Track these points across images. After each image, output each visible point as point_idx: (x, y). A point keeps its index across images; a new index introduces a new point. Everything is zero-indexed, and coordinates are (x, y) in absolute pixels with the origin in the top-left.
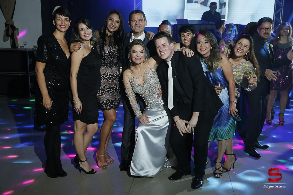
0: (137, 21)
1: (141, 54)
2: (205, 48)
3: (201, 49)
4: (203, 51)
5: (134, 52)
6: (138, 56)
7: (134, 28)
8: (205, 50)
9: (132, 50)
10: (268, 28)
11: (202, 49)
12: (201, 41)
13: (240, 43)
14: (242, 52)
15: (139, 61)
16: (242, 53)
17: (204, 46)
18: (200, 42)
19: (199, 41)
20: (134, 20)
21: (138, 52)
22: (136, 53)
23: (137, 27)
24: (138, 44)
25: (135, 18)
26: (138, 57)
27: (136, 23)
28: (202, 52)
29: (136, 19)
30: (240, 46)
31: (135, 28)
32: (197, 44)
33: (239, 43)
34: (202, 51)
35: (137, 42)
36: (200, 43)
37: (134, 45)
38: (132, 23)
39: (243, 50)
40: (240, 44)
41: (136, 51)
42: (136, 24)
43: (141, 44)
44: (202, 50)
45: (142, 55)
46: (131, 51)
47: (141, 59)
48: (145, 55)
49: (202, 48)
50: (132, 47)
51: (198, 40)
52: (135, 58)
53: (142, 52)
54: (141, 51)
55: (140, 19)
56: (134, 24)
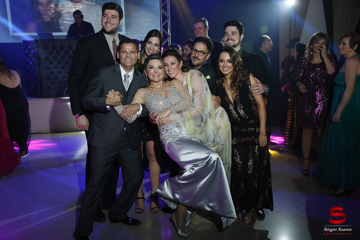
0: (128, 52)
6: (156, 72)
7: (124, 61)
9: (148, 66)
10: (199, 51)
15: (157, 78)
20: (124, 51)
21: (156, 68)
22: (154, 69)
23: (128, 60)
24: (156, 58)
25: (125, 49)
27: (127, 55)
29: (127, 50)
31: (126, 61)
35: (154, 56)
38: (121, 54)
42: (126, 57)
45: (161, 71)
47: (159, 75)
48: (164, 71)
50: (149, 62)
52: (153, 74)
53: (161, 68)
54: (159, 66)
55: (132, 51)
56: (123, 56)
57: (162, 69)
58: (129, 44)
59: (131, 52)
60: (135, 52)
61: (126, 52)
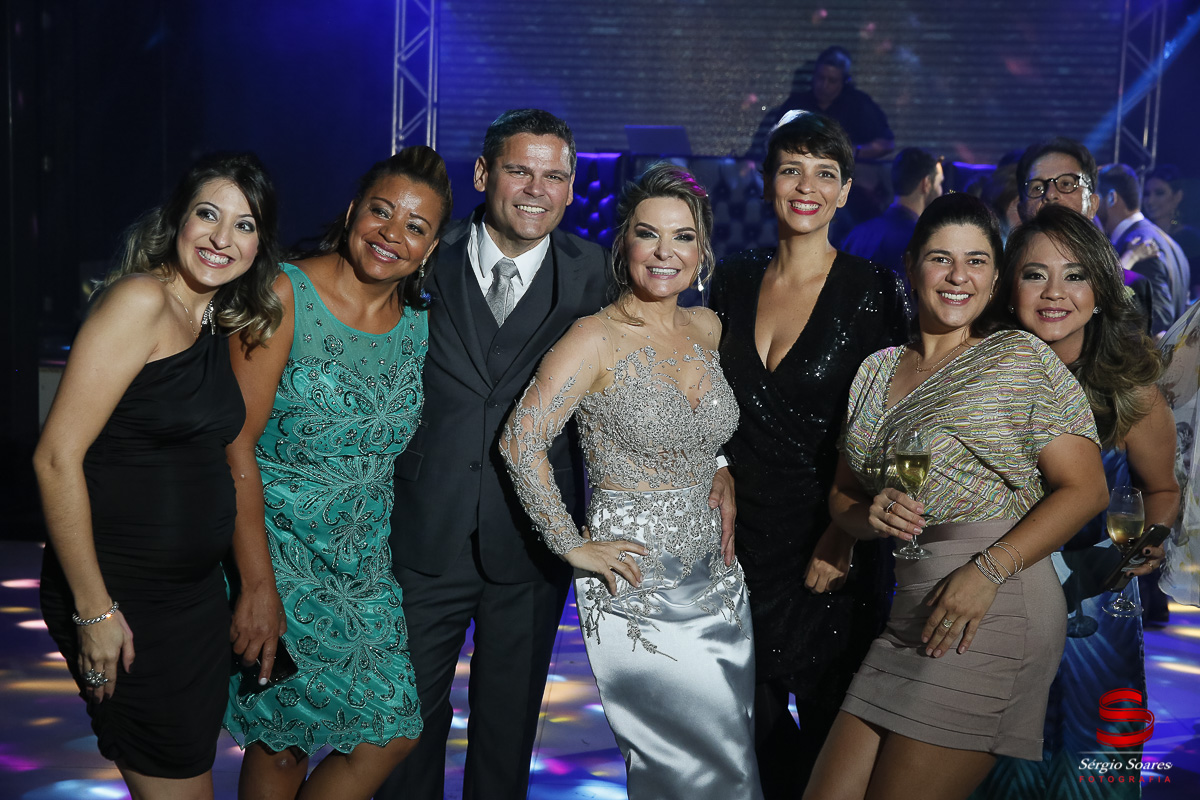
0: (538, 175)
1: (683, 244)
2: (1068, 304)
3: (1040, 312)
4: (1054, 320)
5: (646, 233)
6: (664, 254)
8: (1062, 318)
9: (633, 223)
11: (1050, 309)
12: (1044, 267)
13: (941, 255)
14: (970, 295)
15: (664, 282)
16: (972, 299)
17: (1064, 292)
18: (1040, 271)
19: (1033, 264)
21: (668, 237)
22: (656, 240)
23: (529, 209)
24: (671, 192)
25: (525, 157)
26: (661, 264)
28: (1049, 325)
29: (532, 165)
30: (947, 272)
32: (1021, 281)
33: (934, 259)
34: (1049, 320)
35: (666, 181)
36: (1038, 274)
37: (646, 197)
38: (505, 177)
39: (969, 287)
40: (940, 260)
41: (653, 229)
42: (527, 192)
43: (682, 196)
44: (1051, 315)
45: (685, 250)
46: (628, 226)
47: (678, 271)
48: (703, 252)
49: (1052, 305)
50: (638, 207)
51: (1031, 261)
52: (649, 264)
53: (689, 238)
54: (679, 230)
56: (514, 185)
57: (691, 243)
58: (547, 137)
59: (550, 175)
60: (566, 176)
61: (527, 171)
